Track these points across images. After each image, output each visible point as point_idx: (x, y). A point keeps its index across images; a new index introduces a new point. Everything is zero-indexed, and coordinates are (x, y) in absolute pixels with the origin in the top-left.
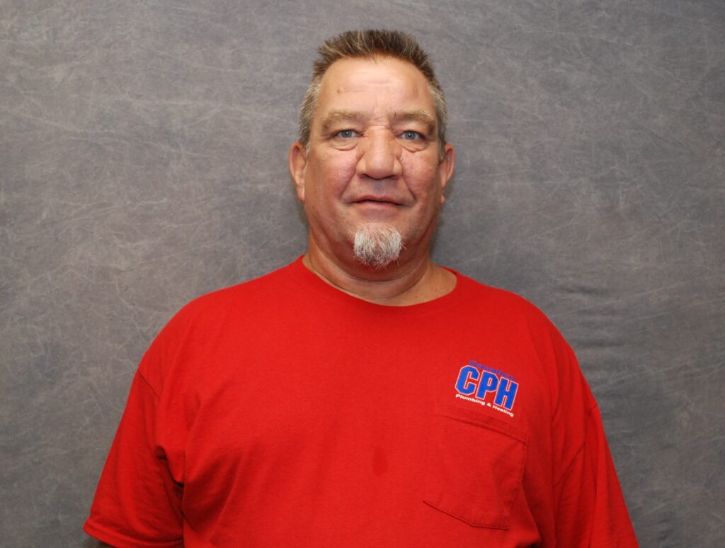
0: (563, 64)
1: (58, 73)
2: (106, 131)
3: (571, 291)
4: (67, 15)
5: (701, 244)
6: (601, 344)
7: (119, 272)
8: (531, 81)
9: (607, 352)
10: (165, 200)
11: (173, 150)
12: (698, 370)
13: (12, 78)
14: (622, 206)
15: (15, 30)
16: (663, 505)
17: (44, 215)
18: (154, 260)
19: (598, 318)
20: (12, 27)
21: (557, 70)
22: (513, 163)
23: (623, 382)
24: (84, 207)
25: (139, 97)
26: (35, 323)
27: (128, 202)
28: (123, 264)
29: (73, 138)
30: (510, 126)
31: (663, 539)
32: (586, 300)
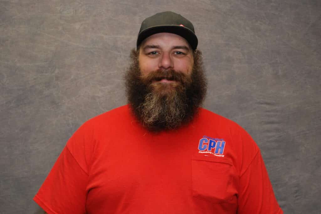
0: (259, 22)
1: (77, 26)
2: (94, 46)
3: (263, 104)
4: (80, 5)
5: (309, 87)
6: (272, 123)
7: (99, 97)
8: (247, 28)
9: (275, 126)
10: (116, 71)
11: (119, 54)
12: (308, 132)
13: (60, 28)
14: (280, 73)
15: (62, 10)
16: (295, 181)
17: (72, 77)
18: (112, 93)
19: (272, 113)
20: (61, 9)
21: (256, 24)
22: (240, 58)
23: (280, 137)
24: (87, 74)
25: (106, 34)
26: (69, 116)
27: (102, 72)
28: (100, 94)
29: (82, 49)
30: (240, 44)
31: (296, 193)
32: (267, 107)
